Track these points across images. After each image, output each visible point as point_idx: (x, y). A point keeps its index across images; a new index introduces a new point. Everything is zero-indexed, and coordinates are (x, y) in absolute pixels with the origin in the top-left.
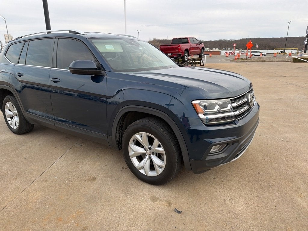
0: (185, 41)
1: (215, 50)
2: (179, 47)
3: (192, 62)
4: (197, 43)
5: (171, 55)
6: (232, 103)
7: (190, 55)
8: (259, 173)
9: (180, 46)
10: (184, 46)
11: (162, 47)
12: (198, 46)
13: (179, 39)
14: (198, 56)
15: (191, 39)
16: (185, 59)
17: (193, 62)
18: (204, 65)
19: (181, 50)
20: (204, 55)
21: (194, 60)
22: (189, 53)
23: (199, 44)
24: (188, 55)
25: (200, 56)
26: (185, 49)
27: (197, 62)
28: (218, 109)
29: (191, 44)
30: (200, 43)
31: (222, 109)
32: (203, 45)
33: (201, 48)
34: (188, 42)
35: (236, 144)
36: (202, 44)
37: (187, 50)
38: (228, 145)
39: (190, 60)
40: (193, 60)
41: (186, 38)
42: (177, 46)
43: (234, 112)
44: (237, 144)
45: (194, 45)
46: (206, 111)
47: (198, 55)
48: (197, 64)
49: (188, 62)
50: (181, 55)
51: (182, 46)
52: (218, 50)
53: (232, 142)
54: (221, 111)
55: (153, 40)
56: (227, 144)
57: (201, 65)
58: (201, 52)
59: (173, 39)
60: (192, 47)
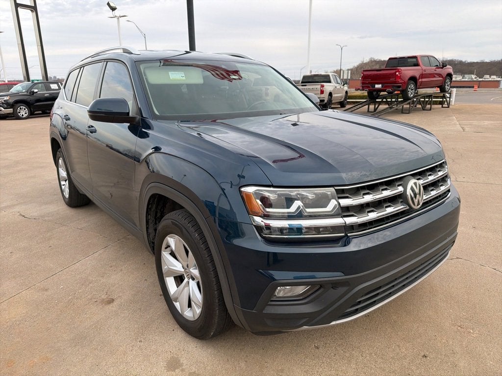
0: (413, 61)
1: (487, 77)
2: (397, 73)
3: (423, 100)
4: (437, 66)
5: (382, 87)
6: (339, 198)
7: (419, 88)
8: (425, 356)
9: (399, 72)
10: (408, 72)
11: (365, 73)
12: (439, 71)
13: (401, 58)
14: (437, 90)
15: (426, 59)
16: (407, 94)
17: (427, 100)
18: (448, 107)
19: (400, 77)
20: (451, 87)
21: (430, 96)
22: (418, 84)
23: (442, 68)
24: (416, 88)
25: (443, 90)
26: (409, 77)
27: (433, 100)
28: (299, 207)
29: (424, 68)
30: (443, 65)
31: (308, 210)
32: (449, 69)
33: (444, 76)
34: (417, 65)
35: (342, 290)
36: (448, 66)
37: (413, 79)
38: (322, 290)
39: (419, 97)
40: (427, 96)
41: (415, 57)
42: (394, 71)
43: (345, 219)
44: (345, 289)
45: (431, 69)
46: (268, 210)
47: (438, 87)
48: (433, 104)
49: (415, 100)
50: (399, 87)
51: (403, 72)
52: (494, 78)
53: (332, 283)
54: (306, 212)
55: (369, 62)
56: (319, 286)
57: (444, 106)
58: (445, 82)
59: (390, 59)
60: (424, 72)
